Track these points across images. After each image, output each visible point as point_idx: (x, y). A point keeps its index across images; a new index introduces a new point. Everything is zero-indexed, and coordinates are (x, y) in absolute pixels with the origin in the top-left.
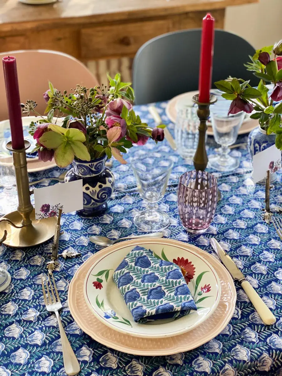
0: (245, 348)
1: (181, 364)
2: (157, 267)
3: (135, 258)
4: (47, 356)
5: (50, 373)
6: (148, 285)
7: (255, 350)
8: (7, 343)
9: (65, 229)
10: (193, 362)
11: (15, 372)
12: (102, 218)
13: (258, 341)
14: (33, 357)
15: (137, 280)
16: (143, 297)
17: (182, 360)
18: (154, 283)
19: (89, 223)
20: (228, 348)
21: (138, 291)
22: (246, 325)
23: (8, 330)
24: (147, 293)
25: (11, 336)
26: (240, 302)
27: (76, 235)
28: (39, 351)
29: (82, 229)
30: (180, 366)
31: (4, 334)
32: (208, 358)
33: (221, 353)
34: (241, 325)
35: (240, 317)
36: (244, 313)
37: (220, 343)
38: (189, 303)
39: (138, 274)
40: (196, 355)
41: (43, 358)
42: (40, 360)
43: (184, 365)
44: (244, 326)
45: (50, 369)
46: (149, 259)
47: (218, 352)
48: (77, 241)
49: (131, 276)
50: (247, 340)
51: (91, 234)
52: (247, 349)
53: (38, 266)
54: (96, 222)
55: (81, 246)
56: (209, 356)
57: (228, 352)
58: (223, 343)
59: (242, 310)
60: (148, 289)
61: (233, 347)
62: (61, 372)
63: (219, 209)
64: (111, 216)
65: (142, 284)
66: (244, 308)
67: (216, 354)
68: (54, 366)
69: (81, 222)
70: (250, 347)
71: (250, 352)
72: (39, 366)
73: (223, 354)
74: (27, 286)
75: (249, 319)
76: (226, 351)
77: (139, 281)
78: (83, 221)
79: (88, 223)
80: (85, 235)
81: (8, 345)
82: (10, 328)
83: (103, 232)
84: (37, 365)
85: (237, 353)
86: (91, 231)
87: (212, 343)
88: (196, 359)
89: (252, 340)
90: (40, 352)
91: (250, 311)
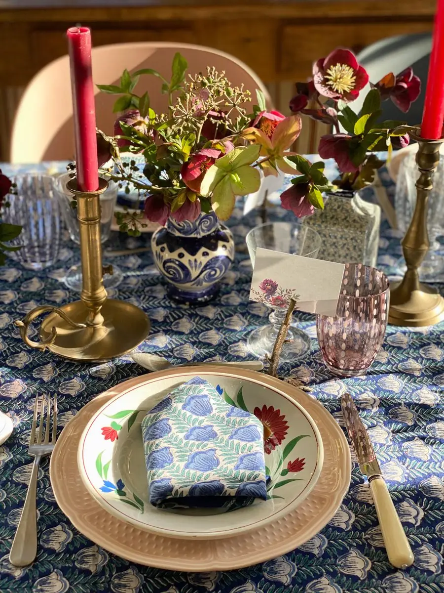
0: (412, 578)
1: (286, 584)
2: (221, 416)
3: (185, 397)
4: (66, 525)
5: (62, 552)
6: (193, 445)
7: (429, 586)
8: (11, 492)
9: (164, 328)
10: (309, 585)
11: (7, 540)
12: (230, 321)
13: (440, 572)
14: (44, 521)
15: (178, 434)
16: (178, 463)
17: (290, 576)
18: (206, 442)
19: (206, 324)
20: (380, 572)
21: (173, 453)
22: (426, 540)
23: (20, 472)
24: (187, 458)
25: (21, 482)
26: (426, 497)
27: (179, 341)
28: (56, 514)
29: (191, 332)
30: (283, 587)
31: (11, 477)
32: (339, 582)
33: (365, 579)
34: (415, 537)
35: (418, 524)
36: (428, 517)
37: (369, 561)
38: (255, 485)
39: (182, 424)
40: (317, 574)
41: (59, 527)
42: (53, 529)
43: (291, 586)
44: (422, 540)
45: (62, 548)
46: (212, 401)
47: (360, 576)
48: (177, 351)
49: (169, 425)
50: (420, 566)
51: (202, 343)
52: (415, 581)
53: (102, 379)
54: (217, 325)
55: (181, 359)
56: (340, 581)
57: (377, 580)
58: (373, 563)
59: (426, 511)
60: (191, 451)
61: (388, 574)
62: (79, 556)
63: (437, 334)
64: (246, 319)
65: (185, 441)
66: (430, 509)
67: (356, 578)
68: (72, 543)
69: (194, 321)
70: (421, 579)
71: (418, 587)
72: (48, 538)
73: (367, 581)
74: (74, 408)
75: (435, 530)
76: (374, 577)
77: (181, 436)
78: (196, 320)
79: (205, 326)
80: (194, 343)
81: (11, 495)
82: (24, 469)
83: (224, 342)
84: (45, 537)
85: (394, 584)
86: (205, 339)
87: (353, 558)
88: (315, 581)
89: (429, 567)
90: (57, 517)
91: (441, 516)
